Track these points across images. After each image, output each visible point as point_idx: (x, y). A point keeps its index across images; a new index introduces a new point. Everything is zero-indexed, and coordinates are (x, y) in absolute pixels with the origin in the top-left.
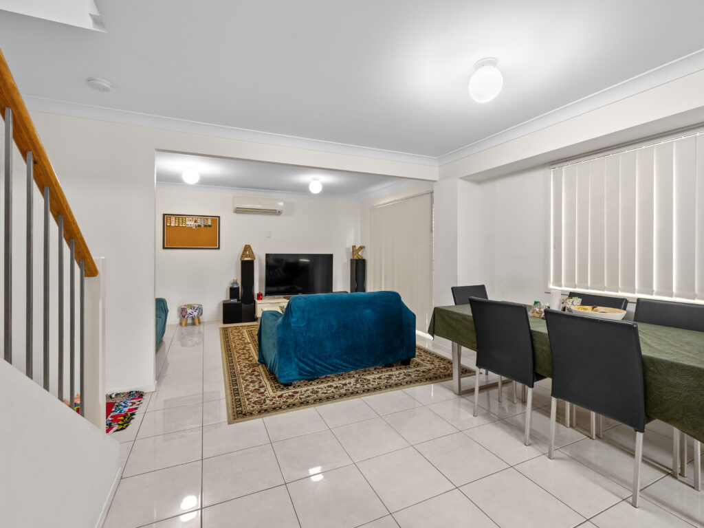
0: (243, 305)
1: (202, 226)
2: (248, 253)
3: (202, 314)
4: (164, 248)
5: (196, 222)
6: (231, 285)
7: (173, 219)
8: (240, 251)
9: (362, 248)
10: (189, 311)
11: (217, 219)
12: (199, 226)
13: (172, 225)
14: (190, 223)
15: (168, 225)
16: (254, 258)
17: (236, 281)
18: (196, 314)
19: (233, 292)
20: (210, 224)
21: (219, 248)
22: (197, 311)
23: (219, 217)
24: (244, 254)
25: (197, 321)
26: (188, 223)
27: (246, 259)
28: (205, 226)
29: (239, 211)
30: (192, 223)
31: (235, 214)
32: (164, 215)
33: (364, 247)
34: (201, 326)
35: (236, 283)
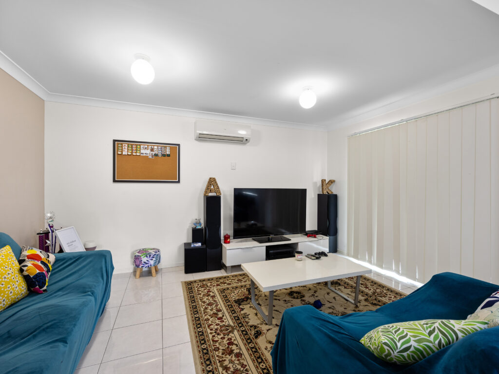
0: (208, 250)
1: (160, 154)
2: (212, 187)
3: (159, 262)
4: (114, 181)
5: (152, 150)
6: (194, 226)
7: (125, 146)
8: (202, 185)
9: (332, 182)
10: (144, 259)
11: (176, 148)
12: (156, 155)
13: (124, 153)
14: (146, 152)
15: (120, 153)
16: (221, 194)
17: (199, 220)
18: (152, 262)
19: (197, 234)
20: (168, 153)
21: (179, 182)
22: (154, 259)
23: (179, 145)
24: (208, 189)
25: (153, 271)
26: (142, 151)
27: (210, 194)
28: (164, 155)
29: (202, 138)
30: (148, 152)
31: (197, 142)
32: (114, 141)
33: (334, 181)
34: (159, 276)
35: (200, 224)
